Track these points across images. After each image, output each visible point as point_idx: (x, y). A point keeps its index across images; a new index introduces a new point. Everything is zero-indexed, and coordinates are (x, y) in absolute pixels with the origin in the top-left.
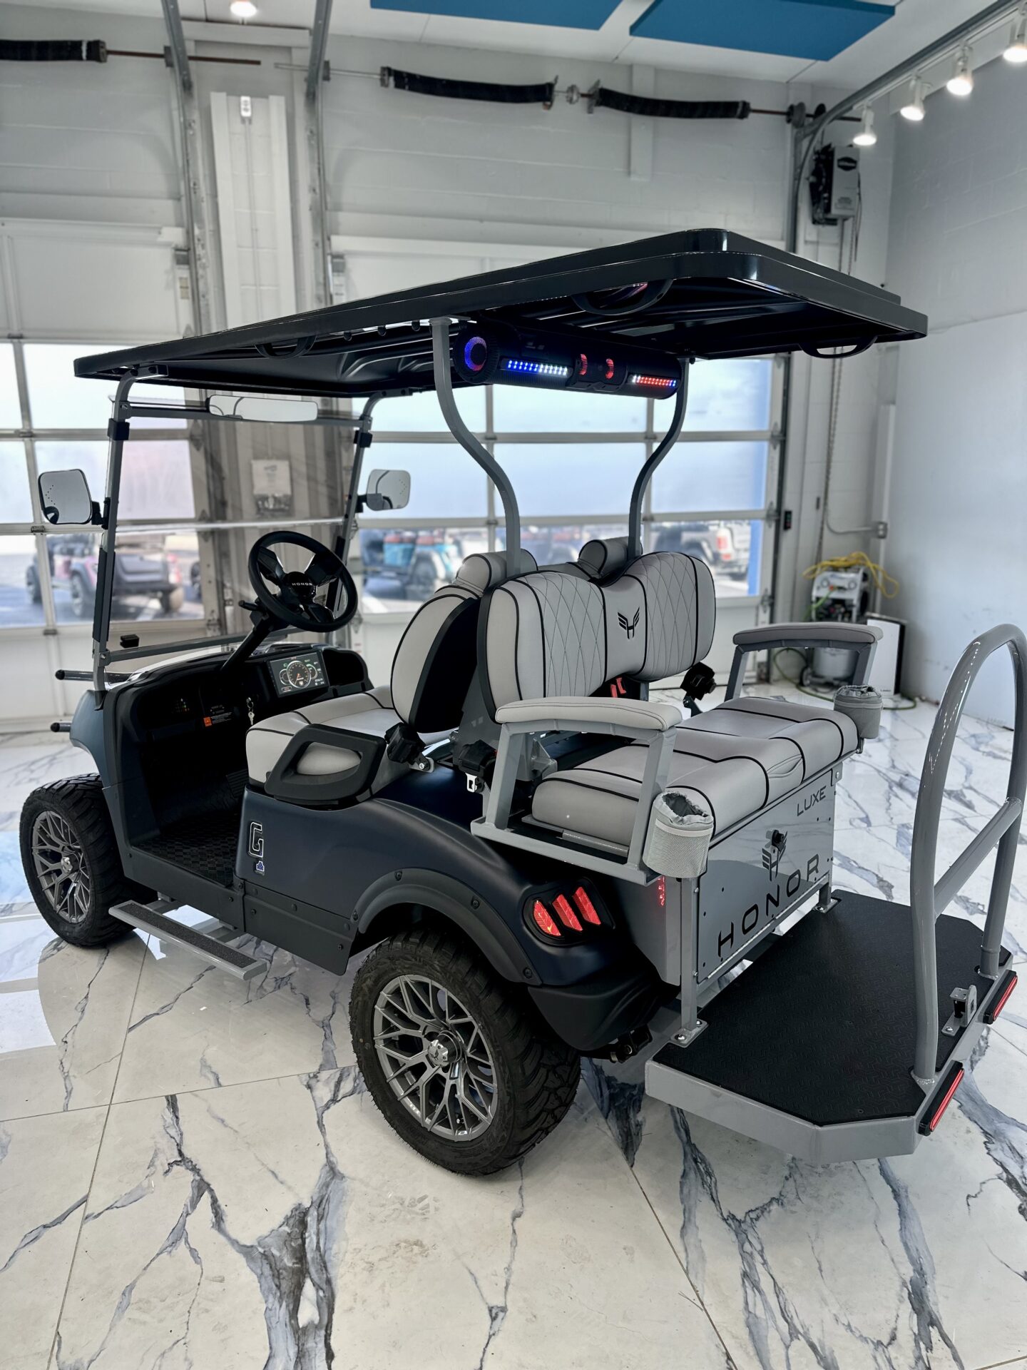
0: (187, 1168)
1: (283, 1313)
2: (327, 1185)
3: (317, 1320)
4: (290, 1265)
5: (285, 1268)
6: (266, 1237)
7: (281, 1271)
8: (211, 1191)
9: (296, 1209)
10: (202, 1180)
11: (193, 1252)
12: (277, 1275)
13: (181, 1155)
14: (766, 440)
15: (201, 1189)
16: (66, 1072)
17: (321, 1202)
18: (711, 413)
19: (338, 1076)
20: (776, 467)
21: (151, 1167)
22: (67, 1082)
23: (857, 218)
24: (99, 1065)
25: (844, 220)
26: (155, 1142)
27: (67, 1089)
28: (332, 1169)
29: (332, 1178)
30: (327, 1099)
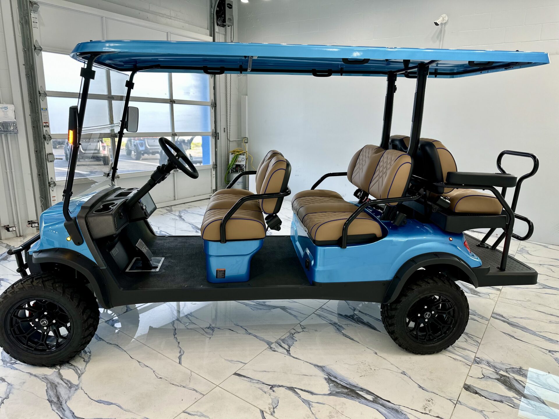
0: (278, 387)
1: (363, 400)
2: (323, 371)
3: (374, 397)
5: (347, 392)
8: (296, 388)
9: (326, 379)
10: (288, 387)
11: (317, 403)
12: (348, 395)
13: (269, 385)
14: (209, 106)
15: (292, 389)
16: (180, 385)
17: (329, 375)
18: (191, 94)
19: (278, 345)
20: (213, 116)
21: (267, 393)
22: (187, 388)
23: (232, 26)
24: (190, 378)
25: (228, 26)
26: (255, 387)
27: (191, 390)
28: (318, 366)
29: (322, 368)
30: (285, 351)
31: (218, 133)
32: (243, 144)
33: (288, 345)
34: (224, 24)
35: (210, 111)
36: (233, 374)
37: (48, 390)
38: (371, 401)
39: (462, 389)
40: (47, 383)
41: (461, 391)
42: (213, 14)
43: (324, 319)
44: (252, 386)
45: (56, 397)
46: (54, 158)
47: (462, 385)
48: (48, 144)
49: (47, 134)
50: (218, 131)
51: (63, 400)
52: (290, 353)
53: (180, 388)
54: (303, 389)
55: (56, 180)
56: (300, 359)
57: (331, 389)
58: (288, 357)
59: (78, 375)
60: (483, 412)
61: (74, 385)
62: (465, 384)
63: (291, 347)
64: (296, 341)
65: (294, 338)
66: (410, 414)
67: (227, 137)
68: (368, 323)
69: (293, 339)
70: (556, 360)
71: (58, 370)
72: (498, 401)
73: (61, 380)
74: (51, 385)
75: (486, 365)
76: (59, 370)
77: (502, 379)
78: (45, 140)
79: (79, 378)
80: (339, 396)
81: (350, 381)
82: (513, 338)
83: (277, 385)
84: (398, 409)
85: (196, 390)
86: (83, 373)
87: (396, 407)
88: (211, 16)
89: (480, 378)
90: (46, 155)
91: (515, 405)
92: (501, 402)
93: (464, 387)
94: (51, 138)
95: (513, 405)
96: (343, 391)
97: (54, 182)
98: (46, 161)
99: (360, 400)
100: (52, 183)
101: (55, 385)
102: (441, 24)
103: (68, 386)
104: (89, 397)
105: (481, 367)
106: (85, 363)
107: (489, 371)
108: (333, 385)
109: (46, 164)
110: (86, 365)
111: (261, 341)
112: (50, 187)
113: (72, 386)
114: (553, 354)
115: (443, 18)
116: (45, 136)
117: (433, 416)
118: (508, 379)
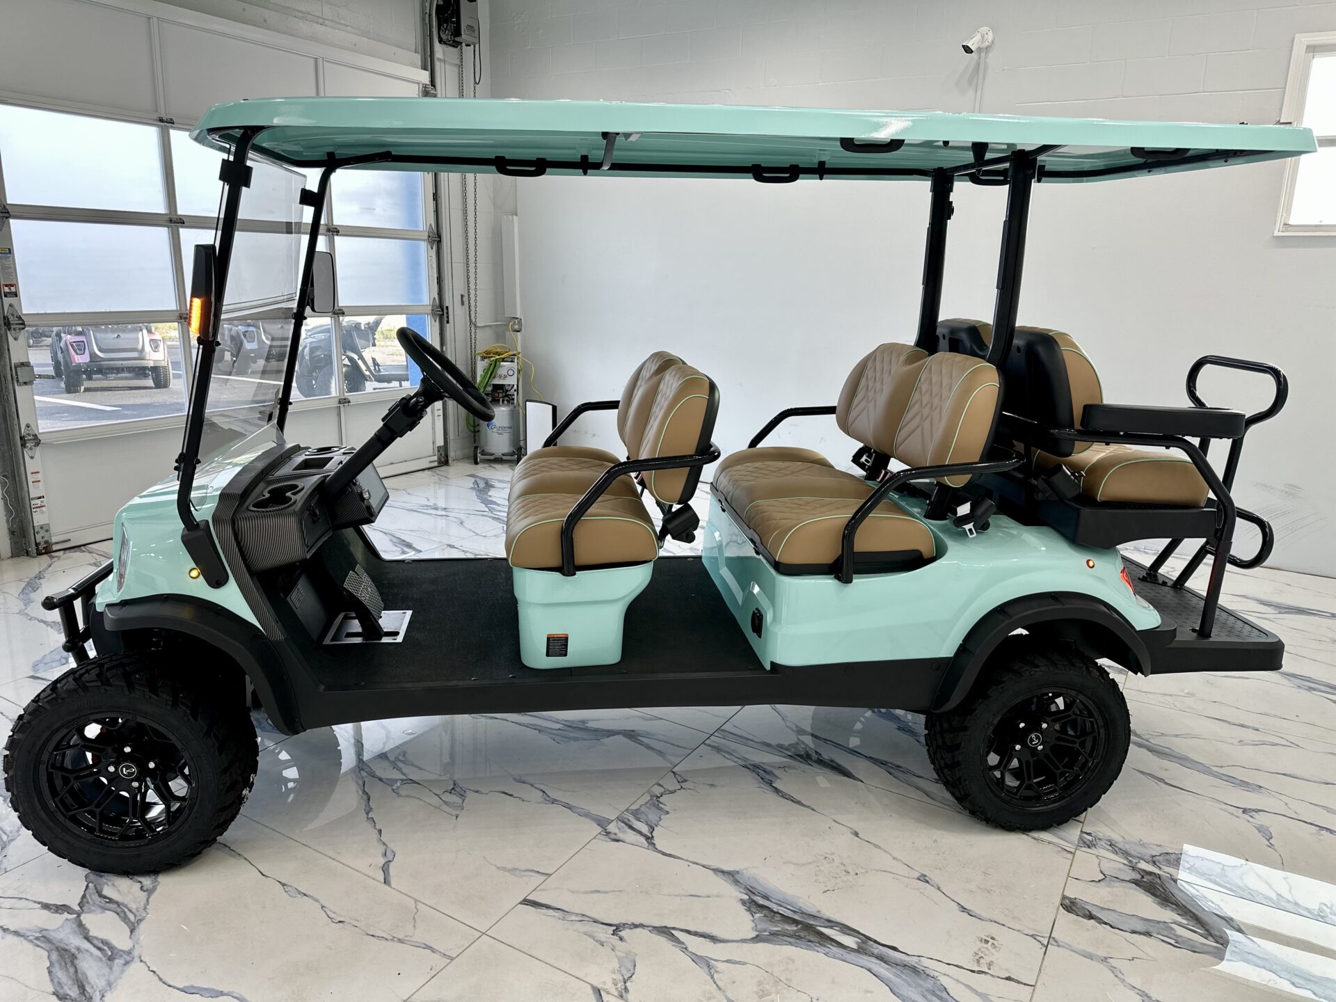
0: (632, 929)
1: (835, 949)
2: (736, 882)
3: (860, 941)
4: (795, 928)
5: (796, 931)
6: (756, 926)
7: (797, 934)
8: (674, 928)
9: (743, 902)
10: (654, 927)
11: (728, 961)
12: (799, 938)
13: (610, 925)
14: (424, 240)
15: (665, 931)
16: (391, 938)
17: (751, 891)
18: (378, 210)
19: (623, 825)
20: (435, 265)
21: (604, 944)
22: (411, 943)
23: (477, 46)
24: (414, 918)
25: (467, 45)
26: (574, 930)
27: (420, 947)
28: (723, 872)
29: (732, 876)
30: (643, 840)
31: (447, 308)
32: (510, 334)
33: (647, 824)
34: (457, 39)
35: (425, 251)
36: (521, 903)
37: (52, 969)
38: (853, 950)
39: (1058, 909)
40: (48, 952)
41: (1057, 914)
42: (430, 15)
43: (729, 757)
44: (568, 929)
45: (74, 984)
46: (35, 375)
47: (1057, 901)
48: (16, 339)
49: (13, 315)
50: (447, 302)
51: (95, 991)
52: (654, 844)
53: (389, 943)
54: (692, 929)
55: (40, 431)
56: (679, 858)
57: (759, 927)
58: (651, 853)
59: (128, 925)
60: (1109, 960)
61: (122, 953)
62: (1064, 897)
63: (656, 828)
64: (668, 813)
65: (660, 805)
66: (945, 974)
67: (470, 317)
68: (832, 761)
69: (660, 809)
70: (1260, 832)
71: (75, 915)
72: (1140, 933)
73: (85, 941)
74: (61, 956)
75: (1108, 850)
76: (79, 916)
77: (1145, 880)
78: (9, 329)
79: (132, 932)
80: (778, 941)
81: (802, 905)
82: (1162, 785)
83: (630, 923)
84: (916, 965)
85: (431, 947)
86: (141, 920)
87: (913, 961)
88: (423, 19)
89: (1097, 880)
90: (13, 366)
91: (1180, 940)
92: (1148, 934)
93: (1061, 905)
94: (23, 324)
95: (1175, 940)
96: (787, 930)
97: (36, 435)
98: (13, 383)
99: (827, 949)
100: (30, 438)
101: (70, 955)
102: (977, 49)
103: (105, 954)
104: (160, 979)
105: (1097, 856)
106: (146, 893)
107: (1115, 864)
108: (761, 915)
109: (12, 391)
110: (148, 898)
111: (582, 818)
112: (25, 447)
113: (116, 954)
114: (1251, 817)
115: (983, 36)
116: (8, 319)
117: (999, 977)
118: (1159, 882)
